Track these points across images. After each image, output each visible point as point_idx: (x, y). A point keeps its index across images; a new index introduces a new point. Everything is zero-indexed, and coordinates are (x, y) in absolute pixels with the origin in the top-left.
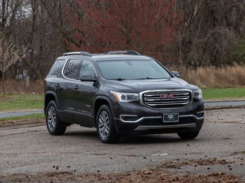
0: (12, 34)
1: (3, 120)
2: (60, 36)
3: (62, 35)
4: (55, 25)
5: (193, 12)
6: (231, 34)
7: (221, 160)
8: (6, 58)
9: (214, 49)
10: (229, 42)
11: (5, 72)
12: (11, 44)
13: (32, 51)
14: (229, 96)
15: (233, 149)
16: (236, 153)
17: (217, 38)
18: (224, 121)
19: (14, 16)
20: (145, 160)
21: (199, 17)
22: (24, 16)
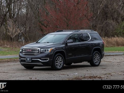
0: (17, 21)
1: (11, 59)
2: (38, 22)
3: (39, 22)
4: (36, 18)
5: (98, 13)
6: (114, 23)
7: (99, 77)
8: (14, 32)
9: (106, 30)
10: (113, 27)
11: (13, 38)
12: (17, 26)
13: (26, 29)
14: (111, 51)
15: (105, 72)
16: (106, 74)
17: (107, 25)
18: (105, 61)
19: (18, 13)
20: (68, 76)
21: (100, 15)
22: (23, 13)
